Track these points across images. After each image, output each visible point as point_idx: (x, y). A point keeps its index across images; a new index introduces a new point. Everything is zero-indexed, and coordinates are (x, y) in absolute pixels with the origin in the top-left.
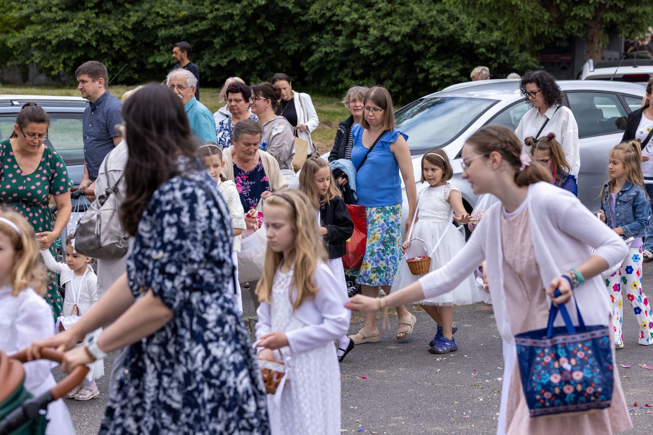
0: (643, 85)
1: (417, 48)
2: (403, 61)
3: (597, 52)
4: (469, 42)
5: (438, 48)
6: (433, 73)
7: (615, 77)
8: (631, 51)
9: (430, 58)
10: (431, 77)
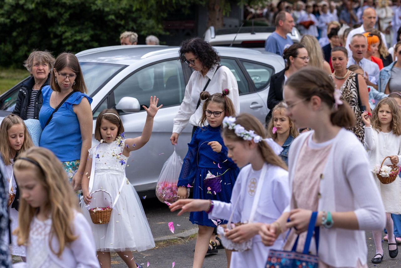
0: (260, 51)
1: (51, 14)
2: (37, 27)
3: (218, 19)
4: (99, 10)
5: (70, 15)
6: (66, 39)
9: (63, 25)
10: (64, 42)
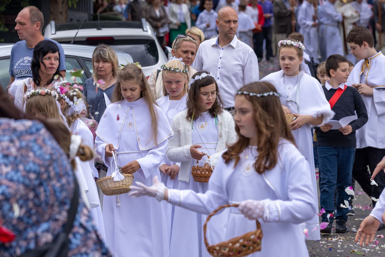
3: (61, 13)
7: (76, 40)
8: (100, 13)
